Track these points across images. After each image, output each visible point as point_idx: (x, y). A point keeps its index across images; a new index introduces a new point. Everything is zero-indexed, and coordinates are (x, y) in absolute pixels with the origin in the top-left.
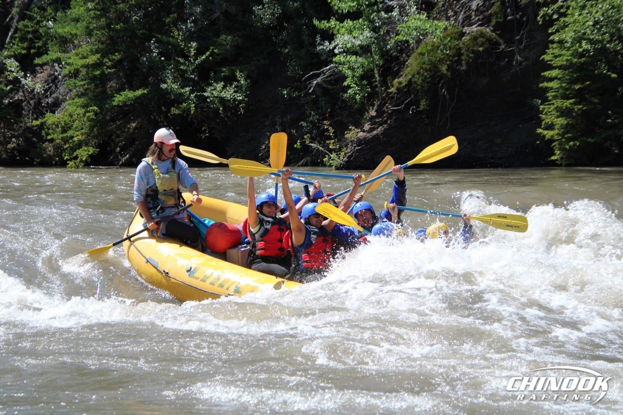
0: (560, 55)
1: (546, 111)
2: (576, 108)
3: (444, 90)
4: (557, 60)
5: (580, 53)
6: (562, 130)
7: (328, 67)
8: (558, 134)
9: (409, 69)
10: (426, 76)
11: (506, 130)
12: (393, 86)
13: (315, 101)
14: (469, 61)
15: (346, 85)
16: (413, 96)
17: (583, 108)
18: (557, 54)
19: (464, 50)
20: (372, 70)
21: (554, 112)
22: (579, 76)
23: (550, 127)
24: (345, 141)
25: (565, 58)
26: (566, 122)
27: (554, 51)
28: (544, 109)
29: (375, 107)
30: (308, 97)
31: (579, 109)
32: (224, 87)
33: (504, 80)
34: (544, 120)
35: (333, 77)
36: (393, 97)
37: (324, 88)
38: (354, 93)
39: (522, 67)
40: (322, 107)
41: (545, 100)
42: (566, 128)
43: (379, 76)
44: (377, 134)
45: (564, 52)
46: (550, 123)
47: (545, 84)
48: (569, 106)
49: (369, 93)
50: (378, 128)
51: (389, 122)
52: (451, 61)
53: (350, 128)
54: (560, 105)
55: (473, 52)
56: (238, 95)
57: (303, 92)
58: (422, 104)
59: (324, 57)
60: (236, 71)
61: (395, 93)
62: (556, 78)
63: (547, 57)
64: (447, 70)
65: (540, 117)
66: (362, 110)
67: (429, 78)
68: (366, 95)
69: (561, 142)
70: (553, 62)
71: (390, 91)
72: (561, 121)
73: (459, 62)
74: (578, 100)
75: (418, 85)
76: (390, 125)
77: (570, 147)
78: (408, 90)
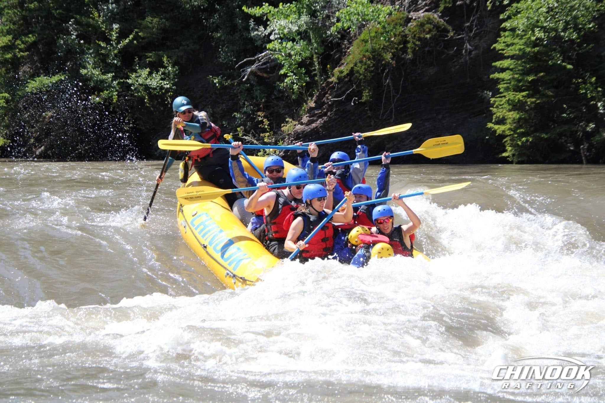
0: (512, 44)
1: (497, 104)
2: (529, 101)
3: (388, 81)
4: (509, 49)
5: (533, 41)
6: (514, 125)
7: (263, 54)
8: (510, 129)
9: (351, 57)
10: (369, 65)
11: (454, 125)
12: (333, 75)
13: (249, 91)
14: (415, 49)
15: (283, 73)
16: (354, 87)
17: (536, 101)
18: (509, 43)
19: (410, 37)
20: (311, 58)
21: (505, 106)
22: (532, 66)
23: (501, 121)
24: (281, 135)
25: (518, 47)
26: (518, 116)
27: (506, 40)
28: (495, 101)
29: (314, 98)
30: (242, 86)
31: (532, 103)
32: (150, 74)
33: (453, 70)
34: (495, 114)
35: (268, 65)
36: (333, 87)
37: (258, 77)
38: (291, 83)
39: (472, 56)
40: (257, 97)
41: (496, 92)
42: (519, 123)
43: (319, 63)
44: (317, 127)
45: (516, 41)
46: (501, 117)
47: (496, 75)
48: (521, 99)
49: (307, 83)
50: (317, 120)
51: (329, 114)
52: (396, 48)
53: (287, 120)
54: (512, 97)
55: (420, 39)
56: (165, 83)
57: (236, 81)
58: (364, 94)
59: (259, 43)
60: (163, 57)
61: (335, 83)
62: (508, 69)
63: (498, 46)
64: (392, 59)
65: (491, 111)
66: (300, 101)
67: (372, 67)
68: (304, 84)
69: (513, 137)
70: (504, 52)
71: (330, 80)
72: (514, 115)
73: (404, 50)
74: (531, 92)
75: (361, 74)
76: (330, 118)
77: (523, 142)
78: (350, 80)
